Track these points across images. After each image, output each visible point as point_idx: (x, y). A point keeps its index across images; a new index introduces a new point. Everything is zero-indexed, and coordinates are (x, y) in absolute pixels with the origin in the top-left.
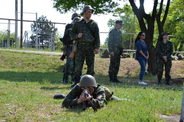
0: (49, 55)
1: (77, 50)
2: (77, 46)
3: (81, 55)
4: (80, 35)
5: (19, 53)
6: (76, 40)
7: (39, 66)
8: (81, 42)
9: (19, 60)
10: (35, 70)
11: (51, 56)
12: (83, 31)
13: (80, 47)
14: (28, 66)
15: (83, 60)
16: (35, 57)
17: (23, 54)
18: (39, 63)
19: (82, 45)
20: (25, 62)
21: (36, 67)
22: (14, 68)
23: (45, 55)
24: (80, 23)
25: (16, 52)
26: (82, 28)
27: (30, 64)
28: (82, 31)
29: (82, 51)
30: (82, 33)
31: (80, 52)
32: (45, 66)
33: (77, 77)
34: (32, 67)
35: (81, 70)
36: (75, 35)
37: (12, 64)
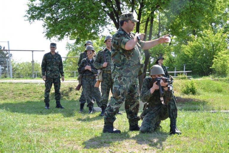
0: (37, 84)
1: (103, 79)
2: (103, 75)
3: (106, 83)
4: (105, 64)
5: (5, 83)
6: (101, 69)
7: (30, 95)
8: (107, 71)
9: (9, 90)
10: (28, 99)
11: (39, 84)
12: (108, 61)
13: (105, 76)
14: (20, 96)
15: (108, 88)
16: (24, 86)
17: (11, 84)
18: (30, 93)
19: (107, 74)
20: (15, 93)
21: (28, 97)
22: (6, 99)
23: (33, 84)
24: (104, 52)
25: (2, 83)
26: (107, 58)
27: (21, 93)
28: (106, 60)
29: (107, 80)
30: (107, 62)
31: (106, 81)
32: (36, 95)
33: (104, 106)
34: (24, 97)
35: (107, 99)
36: (99, 65)
37: (2, 96)
